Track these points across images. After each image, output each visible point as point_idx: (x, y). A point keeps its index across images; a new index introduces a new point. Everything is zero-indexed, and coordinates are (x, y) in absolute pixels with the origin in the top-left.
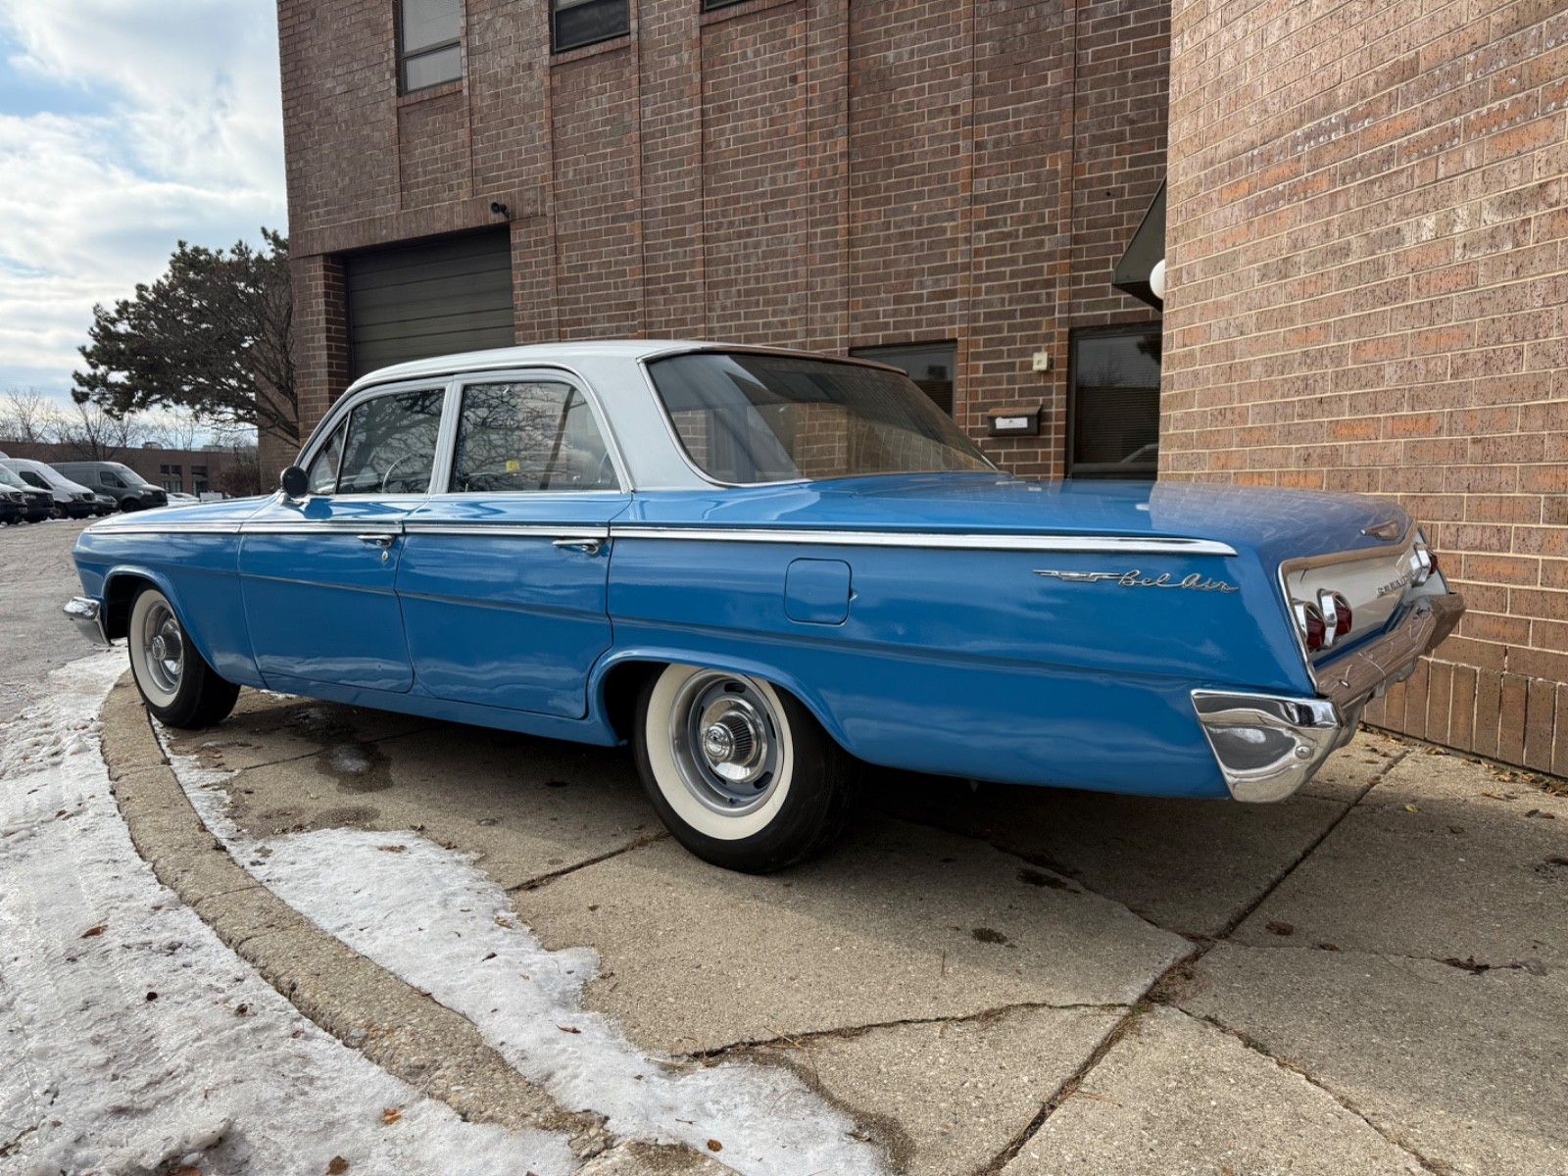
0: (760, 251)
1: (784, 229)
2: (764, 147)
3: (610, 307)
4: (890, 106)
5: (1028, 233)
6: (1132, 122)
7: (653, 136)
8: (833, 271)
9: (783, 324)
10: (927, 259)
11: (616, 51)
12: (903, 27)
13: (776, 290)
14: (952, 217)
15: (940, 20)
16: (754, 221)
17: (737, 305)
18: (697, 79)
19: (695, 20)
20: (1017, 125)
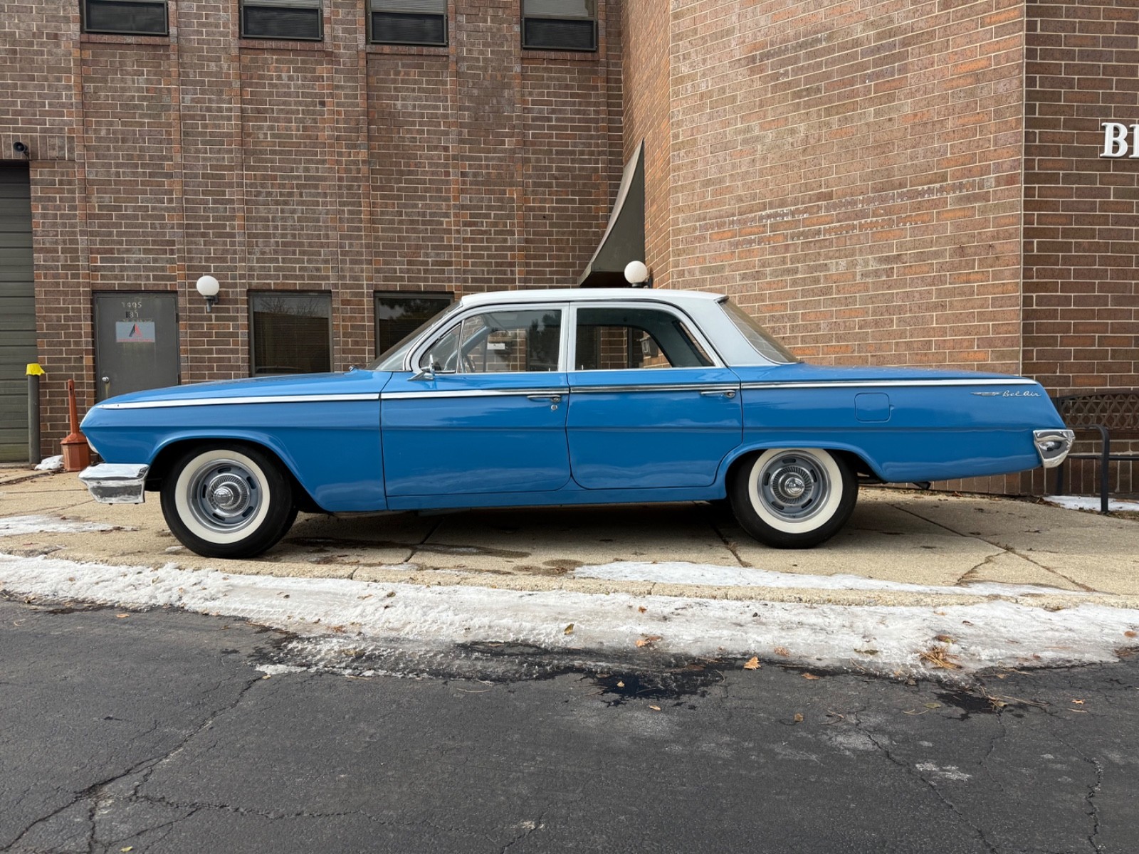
0: (296, 216)
1: (317, 203)
2: (299, 145)
3: (147, 242)
4: (399, 137)
5: (497, 233)
6: (556, 178)
7: (193, 117)
8: (359, 238)
9: (318, 269)
10: (430, 239)
11: (155, 46)
12: (408, 88)
13: (310, 245)
14: (447, 215)
15: (433, 91)
16: (291, 194)
17: (276, 252)
18: (236, 84)
19: (234, 42)
20: (487, 167)
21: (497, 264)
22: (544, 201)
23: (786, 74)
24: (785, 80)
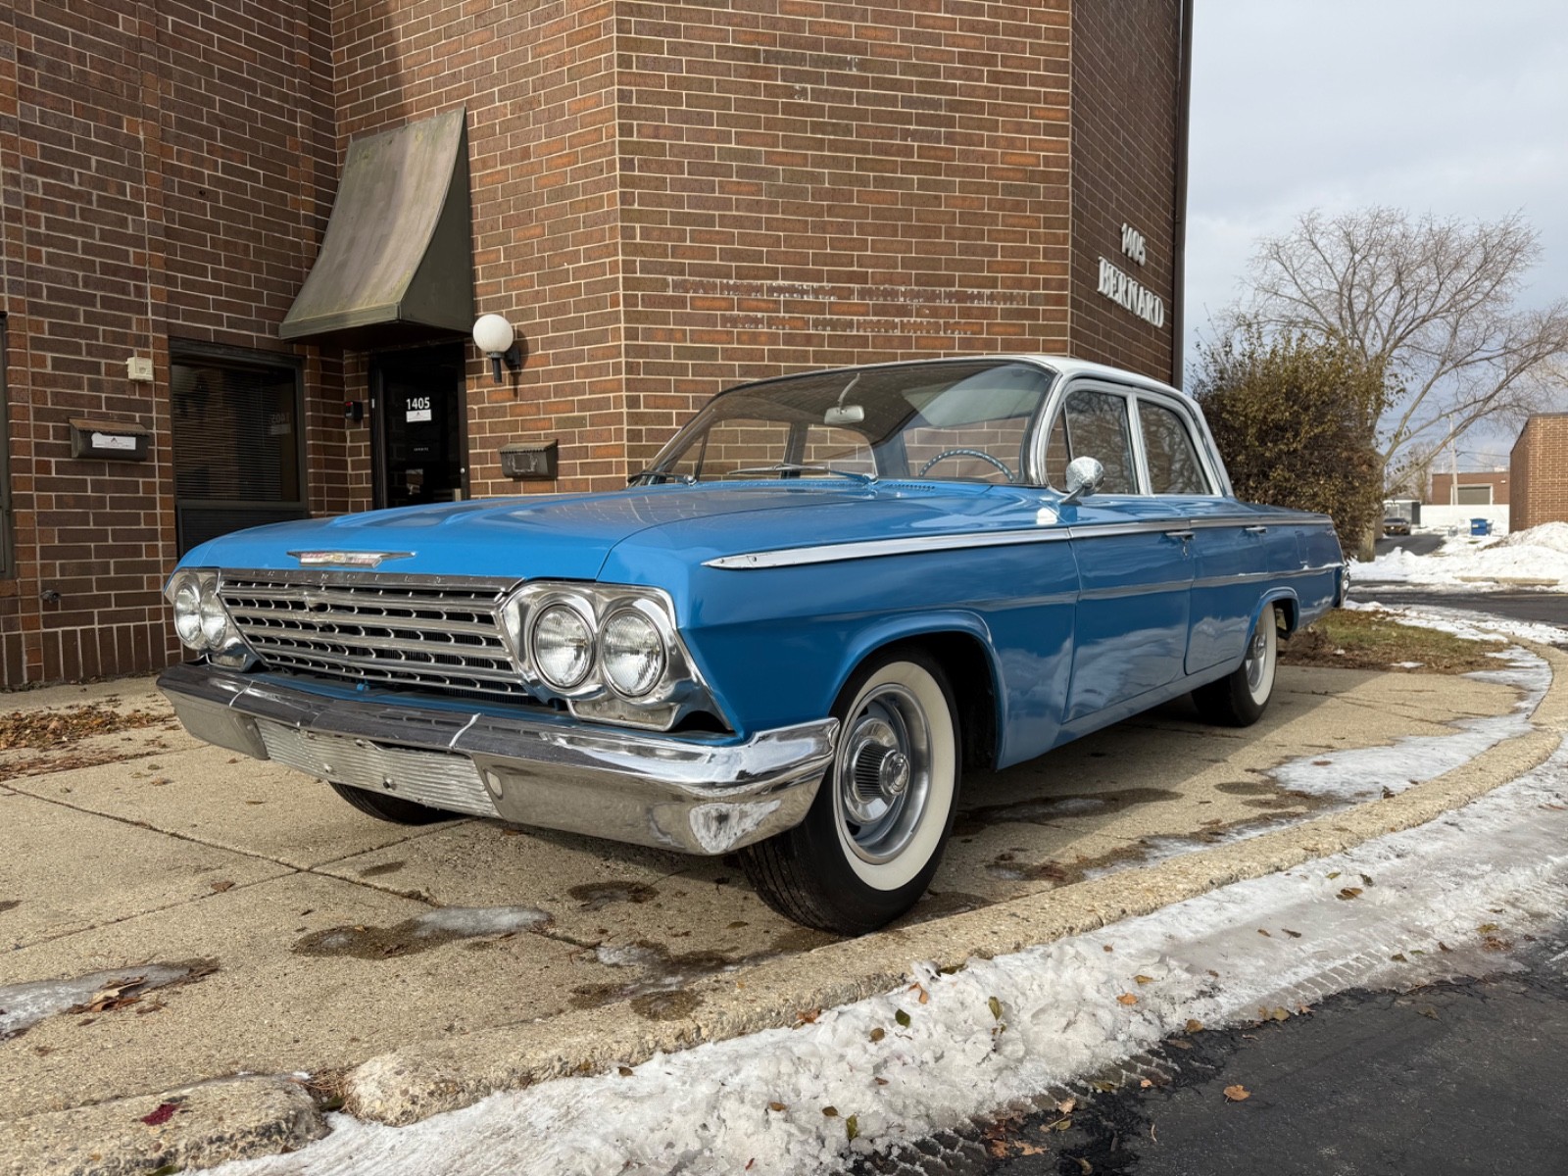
6: (222, 124)
20: (80, 59)
21: (106, 269)
22: (200, 162)
23: (803, 93)
24: (802, 101)
